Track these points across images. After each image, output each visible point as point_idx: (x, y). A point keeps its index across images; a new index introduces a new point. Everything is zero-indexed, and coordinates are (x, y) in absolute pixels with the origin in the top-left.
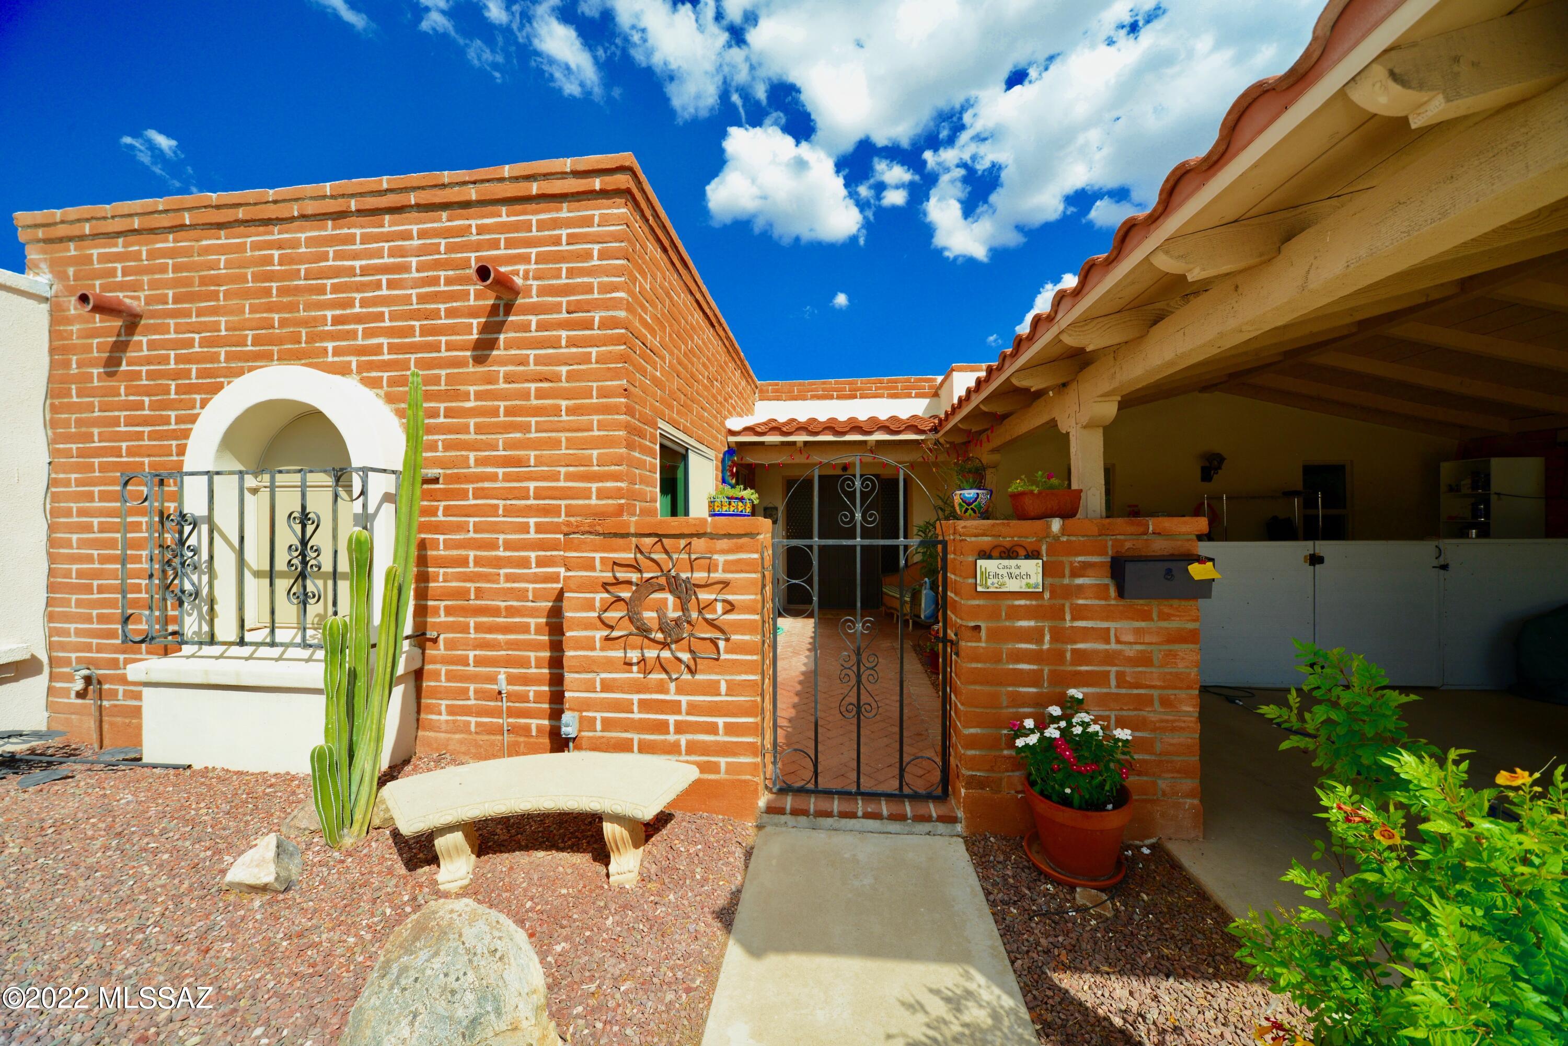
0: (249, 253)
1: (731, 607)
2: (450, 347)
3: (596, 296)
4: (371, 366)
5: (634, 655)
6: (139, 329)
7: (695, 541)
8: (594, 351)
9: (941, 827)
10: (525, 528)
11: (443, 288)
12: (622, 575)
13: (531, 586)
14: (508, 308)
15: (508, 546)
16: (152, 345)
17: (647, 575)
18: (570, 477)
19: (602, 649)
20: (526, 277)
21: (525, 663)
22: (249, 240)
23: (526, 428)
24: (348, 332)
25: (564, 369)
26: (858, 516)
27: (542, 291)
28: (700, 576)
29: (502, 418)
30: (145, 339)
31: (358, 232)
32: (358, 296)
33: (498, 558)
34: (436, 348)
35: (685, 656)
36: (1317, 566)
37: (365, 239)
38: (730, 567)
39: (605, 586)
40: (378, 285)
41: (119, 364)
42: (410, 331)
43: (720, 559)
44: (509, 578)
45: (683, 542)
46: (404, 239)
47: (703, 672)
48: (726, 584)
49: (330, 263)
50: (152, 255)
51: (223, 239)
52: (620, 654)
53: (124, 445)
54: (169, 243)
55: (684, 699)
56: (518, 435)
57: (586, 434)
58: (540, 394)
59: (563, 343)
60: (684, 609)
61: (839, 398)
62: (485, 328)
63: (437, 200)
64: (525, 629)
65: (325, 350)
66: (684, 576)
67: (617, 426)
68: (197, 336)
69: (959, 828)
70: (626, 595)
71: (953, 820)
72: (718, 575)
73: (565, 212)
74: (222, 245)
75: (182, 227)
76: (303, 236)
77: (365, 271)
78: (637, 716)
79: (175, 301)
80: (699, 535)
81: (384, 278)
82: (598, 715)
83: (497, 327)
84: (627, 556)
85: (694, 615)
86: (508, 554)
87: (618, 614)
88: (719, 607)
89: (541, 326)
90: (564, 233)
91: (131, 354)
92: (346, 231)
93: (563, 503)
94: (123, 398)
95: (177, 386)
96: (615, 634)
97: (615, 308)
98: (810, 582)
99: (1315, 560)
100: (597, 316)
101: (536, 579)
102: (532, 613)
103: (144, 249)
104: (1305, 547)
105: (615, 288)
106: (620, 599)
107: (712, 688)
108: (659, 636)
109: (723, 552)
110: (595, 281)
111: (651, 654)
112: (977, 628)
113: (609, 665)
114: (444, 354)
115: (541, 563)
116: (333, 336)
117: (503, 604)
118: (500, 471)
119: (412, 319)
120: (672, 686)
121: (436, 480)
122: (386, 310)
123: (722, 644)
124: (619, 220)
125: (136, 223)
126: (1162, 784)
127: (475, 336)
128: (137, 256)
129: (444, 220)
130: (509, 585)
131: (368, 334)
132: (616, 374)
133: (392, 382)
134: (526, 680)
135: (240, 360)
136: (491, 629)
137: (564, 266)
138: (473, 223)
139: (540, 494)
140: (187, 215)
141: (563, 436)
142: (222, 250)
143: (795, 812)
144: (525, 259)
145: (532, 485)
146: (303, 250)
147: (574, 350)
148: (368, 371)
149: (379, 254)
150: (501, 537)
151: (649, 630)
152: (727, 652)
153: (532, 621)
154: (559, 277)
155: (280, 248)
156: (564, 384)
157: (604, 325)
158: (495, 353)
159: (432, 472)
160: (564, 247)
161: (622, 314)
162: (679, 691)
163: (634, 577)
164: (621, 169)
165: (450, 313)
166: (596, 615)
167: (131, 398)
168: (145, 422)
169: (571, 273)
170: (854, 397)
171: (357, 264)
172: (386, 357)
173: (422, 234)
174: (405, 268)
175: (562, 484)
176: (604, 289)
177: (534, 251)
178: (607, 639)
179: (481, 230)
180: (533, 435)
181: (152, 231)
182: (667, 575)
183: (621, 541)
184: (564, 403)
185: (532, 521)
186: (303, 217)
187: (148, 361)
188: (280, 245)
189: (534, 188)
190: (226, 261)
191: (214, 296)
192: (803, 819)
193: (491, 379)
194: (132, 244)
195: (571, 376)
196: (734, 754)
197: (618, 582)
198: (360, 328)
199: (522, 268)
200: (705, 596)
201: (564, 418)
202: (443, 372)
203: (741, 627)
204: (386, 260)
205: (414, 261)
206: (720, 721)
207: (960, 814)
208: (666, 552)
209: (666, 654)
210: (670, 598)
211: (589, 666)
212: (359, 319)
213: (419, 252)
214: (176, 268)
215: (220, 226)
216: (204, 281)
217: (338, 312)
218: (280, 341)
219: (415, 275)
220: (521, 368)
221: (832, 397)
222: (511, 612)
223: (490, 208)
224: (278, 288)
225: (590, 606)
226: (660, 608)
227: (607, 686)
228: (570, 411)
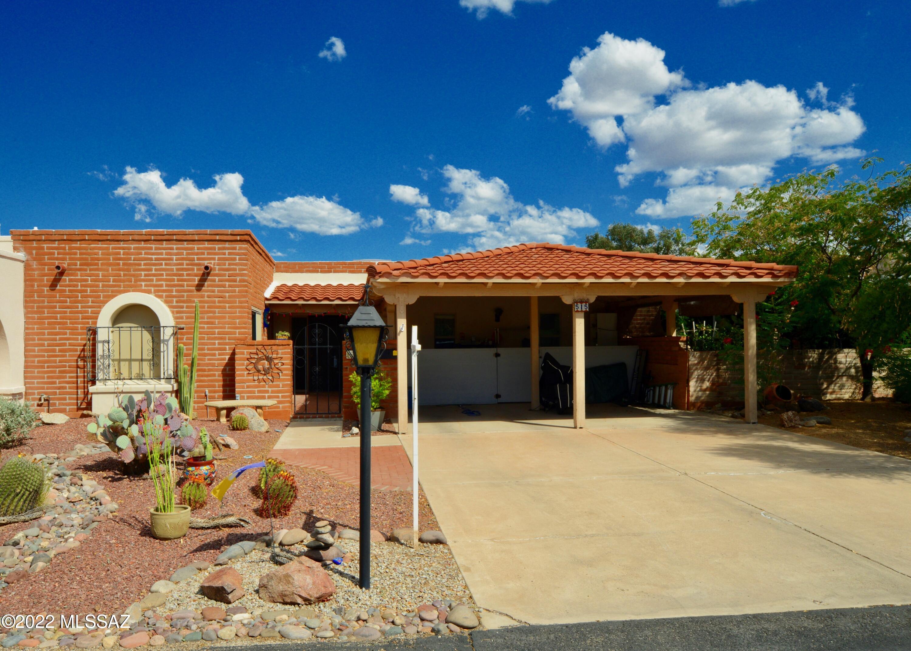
0: (111, 251)
1: (283, 364)
2: (188, 286)
3: (238, 272)
4: (159, 291)
5: (256, 378)
6: (65, 274)
7: (273, 347)
8: (237, 289)
9: (338, 419)
10: (214, 344)
11: (185, 267)
12: (252, 356)
13: (216, 362)
14: (208, 274)
15: (209, 349)
16: (70, 280)
17: (259, 356)
18: (229, 328)
19: (247, 376)
20: (214, 265)
21: (214, 386)
22: (111, 246)
23: (214, 312)
24: (150, 279)
25: (227, 294)
26: (317, 340)
27: (219, 270)
28: (274, 356)
29: (206, 309)
30: (67, 278)
31: (154, 246)
32: (154, 267)
33: (205, 353)
34: (183, 286)
35: (271, 378)
36: (498, 358)
37: (156, 249)
38: (282, 353)
39: (248, 359)
40: (161, 264)
41: (57, 286)
42: (173, 280)
43: (280, 351)
44: (209, 360)
45: (270, 347)
46: (171, 250)
47: (276, 382)
48: (282, 358)
49: (143, 256)
50: (70, 248)
51: (100, 245)
52: (252, 378)
53: (59, 315)
54: (78, 245)
55: (270, 389)
56: (212, 315)
57: (234, 315)
58: (219, 302)
59: (227, 286)
60: (270, 365)
61: (321, 272)
62: (200, 280)
63: (184, 239)
64: (214, 375)
65: (142, 285)
66: (270, 356)
67: (244, 312)
68: (89, 278)
69: (342, 419)
70: (254, 361)
71: (341, 417)
72: (279, 356)
73: (227, 245)
74: (100, 247)
75: (85, 240)
76: (132, 246)
77: (156, 259)
78: (257, 394)
79: (80, 265)
80: (274, 345)
81: (164, 262)
82: (245, 395)
83: (205, 280)
84: (255, 351)
85: (273, 366)
86: (209, 352)
87: (251, 367)
88: (280, 364)
89: (219, 281)
90: (227, 251)
91: (61, 283)
92: (149, 245)
93: (227, 336)
94: (58, 298)
95: (81, 295)
96: (250, 372)
97: (244, 276)
98: (304, 358)
99: (497, 355)
100: (238, 279)
101: (218, 359)
102: (217, 370)
103: (67, 246)
104: (493, 351)
105: (244, 270)
106: (252, 363)
107: (278, 386)
108: (263, 372)
109: (281, 349)
110: (237, 267)
111: (261, 377)
112: (347, 368)
113: (249, 381)
114: (186, 288)
115: (219, 355)
116: (144, 280)
117: (207, 368)
118: (206, 326)
119: (174, 276)
120: (267, 386)
121: (183, 329)
122: (164, 273)
123: (280, 374)
124: (246, 249)
125: (65, 238)
126: (391, 405)
127: (197, 283)
128: (64, 248)
129: (185, 245)
130: (209, 362)
131: (158, 280)
132: (245, 296)
133: (167, 296)
134: (215, 392)
135: (108, 287)
136: (202, 376)
137: (227, 262)
138: (196, 246)
139: (219, 333)
140: (87, 236)
141: (227, 315)
142: (100, 248)
143: (300, 418)
144: (214, 259)
145: (217, 330)
146: (132, 251)
147: (230, 288)
148: (158, 292)
149: (162, 254)
150: (206, 347)
151: (260, 371)
152: (282, 376)
153: (217, 373)
154: (225, 265)
155: (123, 249)
156: (227, 299)
157: (241, 281)
158: (203, 288)
159: (182, 326)
160: (227, 256)
161: (246, 278)
162: (269, 387)
163: (256, 357)
164: (247, 234)
165: (188, 275)
166: (245, 367)
167: (62, 299)
168: (68, 307)
169: (229, 264)
170: (330, 272)
171: (154, 257)
172: (164, 288)
173: (177, 249)
174: (171, 259)
175: (226, 330)
176: (241, 270)
177: (217, 257)
178: (248, 374)
179: (198, 249)
180: (217, 315)
181: (71, 240)
182: (265, 356)
183: (252, 347)
184: (227, 305)
185: (217, 342)
186: (133, 240)
187: (69, 286)
188: (123, 248)
189: (218, 238)
190: (102, 253)
191: (97, 264)
192: (302, 419)
193: (203, 297)
194: (62, 244)
195: (229, 297)
196: (284, 403)
197: (251, 358)
198: (155, 278)
199: (213, 262)
200: (276, 361)
201: (227, 309)
202: (185, 294)
203: (286, 369)
204: (164, 256)
205: (174, 257)
206: (280, 395)
207: (343, 415)
208: (265, 350)
209: (265, 377)
210: (266, 362)
211: (243, 382)
212: (154, 275)
213: (176, 254)
214: (81, 254)
215: (99, 241)
216: (92, 259)
217: (146, 273)
218: (123, 281)
219: (175, 262)
220: (213, 293)
221: (317, 272)
222: (209, 370)
223: (202, 242)
224: (123, 263)
225: (243, 365)
226: (263, 365)
227: (248, 387)
228: (229, 307)
